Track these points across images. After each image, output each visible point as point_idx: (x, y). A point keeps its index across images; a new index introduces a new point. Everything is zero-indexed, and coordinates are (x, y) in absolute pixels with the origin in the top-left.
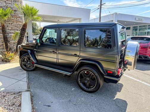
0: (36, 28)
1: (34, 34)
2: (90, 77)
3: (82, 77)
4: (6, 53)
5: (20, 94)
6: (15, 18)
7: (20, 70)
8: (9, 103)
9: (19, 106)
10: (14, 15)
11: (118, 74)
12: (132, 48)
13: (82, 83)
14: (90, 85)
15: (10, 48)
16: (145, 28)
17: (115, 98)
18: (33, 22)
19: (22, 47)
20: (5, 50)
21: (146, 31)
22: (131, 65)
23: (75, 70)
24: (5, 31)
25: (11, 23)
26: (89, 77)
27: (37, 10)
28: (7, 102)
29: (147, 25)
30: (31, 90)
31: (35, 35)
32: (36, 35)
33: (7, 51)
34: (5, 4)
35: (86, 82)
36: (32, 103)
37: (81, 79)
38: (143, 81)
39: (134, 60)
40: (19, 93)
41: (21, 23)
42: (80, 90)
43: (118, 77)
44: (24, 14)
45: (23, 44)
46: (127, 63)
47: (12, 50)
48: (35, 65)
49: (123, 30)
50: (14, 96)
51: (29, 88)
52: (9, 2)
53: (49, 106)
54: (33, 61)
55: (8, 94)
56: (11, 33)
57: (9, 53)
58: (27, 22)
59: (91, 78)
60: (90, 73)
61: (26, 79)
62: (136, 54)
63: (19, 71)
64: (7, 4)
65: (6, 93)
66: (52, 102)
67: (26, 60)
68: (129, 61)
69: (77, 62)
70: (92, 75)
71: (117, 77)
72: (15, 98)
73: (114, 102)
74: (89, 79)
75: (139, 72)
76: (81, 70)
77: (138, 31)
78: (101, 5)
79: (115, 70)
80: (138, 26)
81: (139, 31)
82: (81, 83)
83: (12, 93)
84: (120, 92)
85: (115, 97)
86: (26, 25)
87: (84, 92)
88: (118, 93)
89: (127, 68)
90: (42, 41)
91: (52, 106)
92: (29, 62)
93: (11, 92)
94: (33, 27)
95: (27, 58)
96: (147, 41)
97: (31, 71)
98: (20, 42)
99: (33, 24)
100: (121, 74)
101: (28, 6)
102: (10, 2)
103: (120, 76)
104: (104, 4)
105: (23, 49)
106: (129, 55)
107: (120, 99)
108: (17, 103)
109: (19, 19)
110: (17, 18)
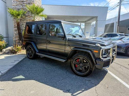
10: (28, 15)
27: (43, 9)
34: (22, 7)
52: (24, 5)
64: (23, 7)
109: (32, 18)
110: (30, 18)
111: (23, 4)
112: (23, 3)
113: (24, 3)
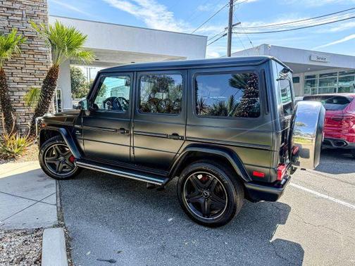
0: (81, 81)
1: (75, 96)
2: (212, 189)
3: (191, 188)
4: (7, 137)
5: (38, 234)
6: (31, 56)
7: (41, 176)
8: (11, 256)
9: (35, 263)
10: (29, 48)
11: (278, 179)
12: (307, 118)
13: (193, 204)
14: (211, 208)
15: (16, 125)
16: (333, 78)
17: (273, 239)
18: (72, 66)
19: (45, 121)
20: (5, 131)
21: (336, 85)
22: (307, 156)
23: (175, 171)
24: (6, 86)
25: (19, 66)
26: (209, 188)
27: (83, 36)
28: (5, 254)
29: (338, 72)
30: (67, 225)
31: (77, 98)
32: (81, 97)
33: (9, 132)
34: (6, 23)
35: (202, 200)
36: (69, 256)
37: (189, 193)
38: (337, 197)
39: (314, 144)
40: (38, 232)
41: (43, 68)
42: (187, 223)
43: (278, 185)
44: (53, 45)
45: (49, 115)
46: (298, 151)
47: (21, 132)
48: (78, 164)
49: (285, 74)
50: (23, 238)
51: (61, 218)
52: (15, 18)
53: (111, 261)
54: (72, 155)
55: (8, 235)
56: (19, 91)
57: (13, 137)
58: (58, 63)
59: (215, 190)
60: (212, 179)
61: (53, 199)
62: (319, 130)
63: (38, 181)
64: (11, 23)
65: (3, 232)
66: (119, 252)
67: (54, 153)
68: (303, 147)
69: (180, 152)
70: (216, 182)
71: (276, 185)
72: (26, 244)
73: (271, 248)
74: (208, 194)
75: (325, 176)
76: (190, 171)
77: (317, 87)
78: (231, 26)
79: (270, 168)
80: (317, 73)
81: (320, 85)
82: (190, 204)
83: (19, 232)
84: (284, 223)
85: (272, 236)
86: (57, 72)
87: (197, 226)
88: (280, 227)
89: (298, 164)
90: (96, 106)
91: (119, 260)
92: (61, 158)
93: (17, 230)
94: (72, 79)
95: (57, 147)
96: (340, 105)
97: (67, 178)
98: (40, 110)
99: (72, 72)
100: (284, 180)
101: (62, 27)
102: (20, 19)
103: (282, 183)
104: (238, 24)
105: (48, 125)
106: (302, 133)
107: (285, 241)
108: (32, 256)
109: (39, 56)
110: (35, 56)
111: (12, 15)
112: (10, 12)
113: (16, 12)
